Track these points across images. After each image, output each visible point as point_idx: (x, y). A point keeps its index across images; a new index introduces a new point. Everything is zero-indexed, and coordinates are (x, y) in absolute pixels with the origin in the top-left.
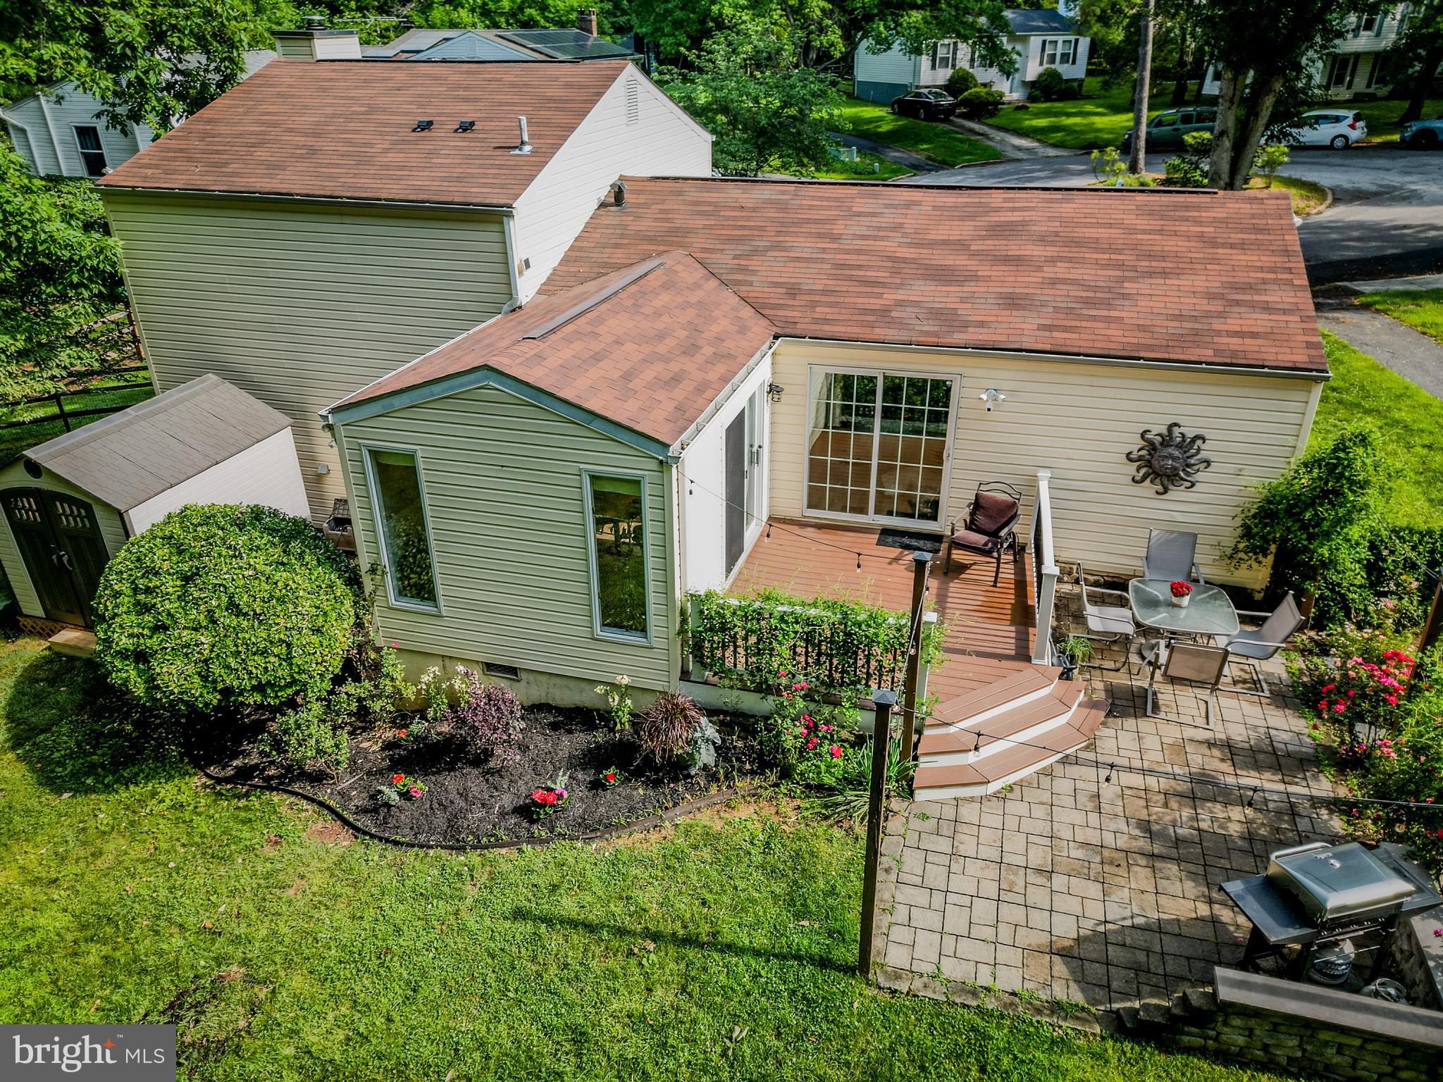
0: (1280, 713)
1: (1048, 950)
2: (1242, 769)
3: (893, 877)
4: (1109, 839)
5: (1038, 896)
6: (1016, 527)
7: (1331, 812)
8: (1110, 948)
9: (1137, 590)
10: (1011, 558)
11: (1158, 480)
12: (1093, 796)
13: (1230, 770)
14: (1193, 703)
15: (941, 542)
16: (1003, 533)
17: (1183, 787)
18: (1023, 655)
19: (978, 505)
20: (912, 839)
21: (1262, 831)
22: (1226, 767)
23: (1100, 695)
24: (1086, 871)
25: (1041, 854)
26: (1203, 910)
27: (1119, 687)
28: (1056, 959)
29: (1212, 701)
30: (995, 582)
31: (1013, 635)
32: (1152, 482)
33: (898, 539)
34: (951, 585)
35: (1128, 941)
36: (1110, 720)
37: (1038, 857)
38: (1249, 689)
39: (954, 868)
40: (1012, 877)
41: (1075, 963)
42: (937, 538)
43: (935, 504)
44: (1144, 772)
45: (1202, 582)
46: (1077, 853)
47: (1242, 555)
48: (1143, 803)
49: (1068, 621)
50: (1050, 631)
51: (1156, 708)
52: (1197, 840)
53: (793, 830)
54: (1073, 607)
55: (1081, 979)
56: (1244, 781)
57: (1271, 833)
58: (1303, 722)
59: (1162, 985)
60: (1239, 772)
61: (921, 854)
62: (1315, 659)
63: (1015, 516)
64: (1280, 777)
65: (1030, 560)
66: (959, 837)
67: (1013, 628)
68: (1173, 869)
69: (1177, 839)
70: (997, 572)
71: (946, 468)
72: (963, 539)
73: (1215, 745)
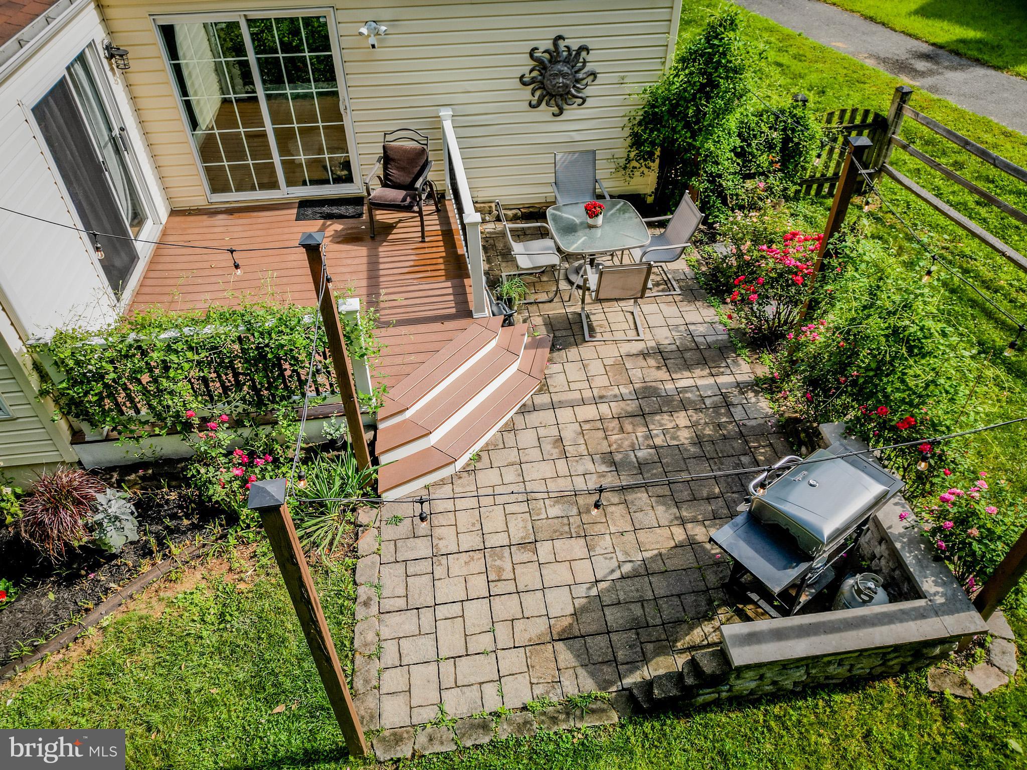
0: (692, 307)
1: (548, 638)
2: (676, 372)
3: (374, 609)
4: (580, 483)
5: (528, 577)
6: (430, 175)
7: (757, 393)
8: (607, 611)
9: (555, 219)
10: (434, 208)
11: (552, 102)
12: (556, 441)
13: (666, 376)
14: (620, 317)
15: (363, 205)
16: (418, 184)
17: (632, 406)
18: (464, 312)
19: (387, 158)
20: (388, 552)
21: (708, 431)
22: (663, 374)
23: (542, 332)
24: (566, 528)
25: (521, 525)
26: (679, 535)
27: (558, 317)
28: (560, 646)
29: (637, 312)
30: (423, 237)
31: (450, 291)
32: (548, 104)
33: (317, 209)
34: (381, 249)
35: (622, 597)
36: (555, 354)
37: (519, 530)
38: (663, 290)
39: (439, 572)
40: (498, 563)
41: (578, 643)
42: (357, 201)
43: (347, 165)
44: (597, 401)
45: (608, 198)
46: (554, 511)
47: (634, 163)
48: (601, 434)
49: (498, 260)
50: (484, 279)
51: (591, 329)
52: (656, 458)
53: (250, 586)
54: (500, 246)
55: (588, 662)
56: (681, 384)
57: (715, 430)
58: (712, 311)
59: (663, 637)
60: (674, 376)
61: (400, 568)
62: (707, 248)
63: (426, 163)
64: (708, 371)
65: (451, 206)
66: (437, 532)
67: (449, 284)
68: (641, 498)
69: (639, 464)
70: (422, 226)
71: (347, 122)
72: (380, 198)
73: (648, 354)
